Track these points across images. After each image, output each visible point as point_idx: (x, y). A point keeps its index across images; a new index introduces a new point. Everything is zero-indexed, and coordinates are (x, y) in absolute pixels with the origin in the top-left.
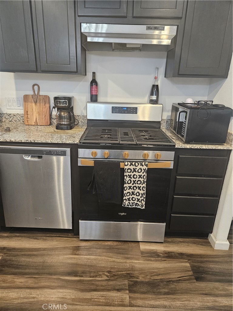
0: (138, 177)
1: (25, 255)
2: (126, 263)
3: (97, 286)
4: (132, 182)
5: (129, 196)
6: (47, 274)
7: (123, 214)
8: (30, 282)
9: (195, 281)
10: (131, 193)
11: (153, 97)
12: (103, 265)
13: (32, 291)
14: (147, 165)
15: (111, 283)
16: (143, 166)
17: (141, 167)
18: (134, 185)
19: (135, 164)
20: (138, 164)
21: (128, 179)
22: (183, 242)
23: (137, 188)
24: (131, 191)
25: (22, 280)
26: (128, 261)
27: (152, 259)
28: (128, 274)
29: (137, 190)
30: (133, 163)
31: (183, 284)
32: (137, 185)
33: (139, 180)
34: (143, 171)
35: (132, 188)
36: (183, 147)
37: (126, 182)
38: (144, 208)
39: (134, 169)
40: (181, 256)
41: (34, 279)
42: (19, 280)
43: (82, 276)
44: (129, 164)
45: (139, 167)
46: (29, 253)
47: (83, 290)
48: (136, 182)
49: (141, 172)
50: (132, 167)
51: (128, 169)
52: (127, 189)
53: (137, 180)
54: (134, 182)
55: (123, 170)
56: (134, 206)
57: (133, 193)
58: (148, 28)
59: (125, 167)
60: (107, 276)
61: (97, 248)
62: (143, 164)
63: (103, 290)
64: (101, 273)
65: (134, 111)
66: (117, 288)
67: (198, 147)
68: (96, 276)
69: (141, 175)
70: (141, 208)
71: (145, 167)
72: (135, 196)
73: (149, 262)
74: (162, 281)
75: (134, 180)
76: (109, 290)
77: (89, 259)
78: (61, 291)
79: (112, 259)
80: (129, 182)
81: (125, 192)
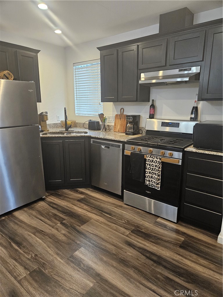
0: (155, 166)
1: (94, 200)
2: (141, 221)
3: (117, 223)
4: (151, 169)
5: (149, 178)
6: (98, 209)
7: (149, 192)
8: (89, 209)
9: (179, 247)
10: (151, 177)
11: (192, 115)
12: (127, 217)
13: (88, 212)
14: (160, 159)
15: (125, 225)
16: (158, 159)
17: (157, 159)
18: (152, 171)
19: (153, 157)
20: (155, 157)
21: (148, 166)
22: (194, 229)
23: (154, 174)
24: (150, 175)
25: (87, 207)
26: (143, 221)
27: (160, 227)
28: (137, 226)
29: (154, 175)
30: (152, 156)
31: (168, 244)
32: (154, 172)
33: (155, 169)
34: (158, 162)
35: (151, 173)
36: (190, 151)
37: (147, 168)
38: (159, 189)
39: (152, 160)
40: (183, 234)
41: (91, 209)
42: (85, 207)
43: (113, 217)
44: (149, 156)
45: (155, 159)
46: (96, 199)
47: (108, 221)
48: (153, 169)
49: (157, 163)
50: (151, 159)
51: (149, 160)
52: (148, 173)
53: (154, 168)
54: (152, 169)
55: (145, 160)
56: (153, 187)
57: (152, 177)
58: (180, 71)
59: (147, 158)
60: (125, 222)
61: (130, 210)
62: (158, 158)
63: (118, 225)
64: (123, 219)
65: (177, 125)
66: (126, 228)
67: (202, 151)
68: (119, 219)
69: (157, 165)
70: (157, 189)
71: (159, 160)
72: (153, 179)
73: (156, 227)
74: (155, 236)
75: (152, 168)
76: (121, 227)
77: (122, 212)
78: (99, 217)
79: (134, 217)
80: (149, 169)
81: (146, 175)
